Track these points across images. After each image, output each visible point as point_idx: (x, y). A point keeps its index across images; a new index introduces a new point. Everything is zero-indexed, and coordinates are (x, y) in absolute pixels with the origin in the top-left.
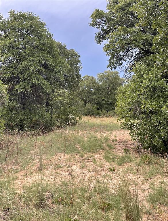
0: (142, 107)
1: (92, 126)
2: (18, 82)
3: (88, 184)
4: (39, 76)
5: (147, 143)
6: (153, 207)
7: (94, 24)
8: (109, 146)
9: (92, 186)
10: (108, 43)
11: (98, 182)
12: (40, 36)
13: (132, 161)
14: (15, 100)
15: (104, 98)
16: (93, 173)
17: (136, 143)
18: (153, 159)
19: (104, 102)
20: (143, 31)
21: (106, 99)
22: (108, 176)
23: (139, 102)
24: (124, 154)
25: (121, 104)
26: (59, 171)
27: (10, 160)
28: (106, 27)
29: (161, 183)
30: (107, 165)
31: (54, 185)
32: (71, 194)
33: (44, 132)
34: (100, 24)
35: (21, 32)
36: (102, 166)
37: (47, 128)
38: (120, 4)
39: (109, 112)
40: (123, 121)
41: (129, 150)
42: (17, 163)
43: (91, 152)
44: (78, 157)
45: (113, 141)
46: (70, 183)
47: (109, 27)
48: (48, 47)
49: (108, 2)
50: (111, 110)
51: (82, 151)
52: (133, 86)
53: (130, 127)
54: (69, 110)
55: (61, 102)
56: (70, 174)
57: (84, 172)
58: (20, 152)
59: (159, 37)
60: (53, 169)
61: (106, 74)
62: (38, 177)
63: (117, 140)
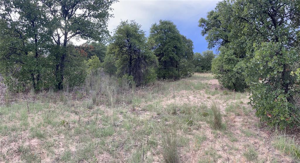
0: (224, 68)
1: (199, 78)
2: (163, 56)
3: (197, 104)
4: (173, 53)
5: (226, 85)
6: (227, 113)
7: (200, 26)
8: (208, 87)
9: (199, 105)
10: (208, 36)
11: (202, 103)
12: (174, 32)
13: (218, 94)
14: (161, 64)
15: (205, 64)
16: (199, 100)
17: (221, 85)
18: (229, 92)
19: (205, 66)
20: (225, 31)
21: (206, 64)
22: (207, 101)
23: (223, 66)
24: (215, 90)
25: (214, 66)
26: (183, 98)
27: (160, 92)
28: (206, 27)
29: (232, 103)
30: (206, 96)
31: (181, 105)
32: (189, 109)
33: (175, 80)
34: (203, 26)
35: (165, 31)
36: (204, 96)
37: (177, 78)
38: (214, 16)
39: (208, 71)
40: (215, 75)
41: (217, 89)
42: (163, 94)
43: (198, 89)
44: (192, 92)
45: (210, 84)
46: (188, 104)
47: (208, 27)
48: (177, 38)
49: (208, 14)
50: (209, 70)
51: (194, 89)
52: (220, 58)
53: (218, 78)
54: (187, 69)
55: (183, 66)
56: (188, 100)
57: (195, 99)
58: (164, 89)
59: (231, 34)
60: (180, 97)
61: (207, 52)
62: (173, 101)
63: (212, 84)
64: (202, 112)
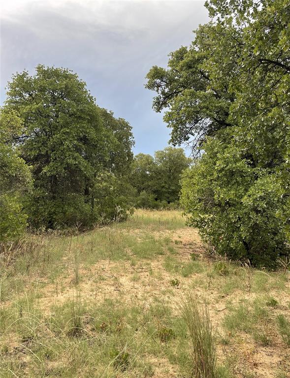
0: (216, 197)
1: (147, 222)
2: (47, 162)
3: (141, 303)
4: (76, 154)
5: (222, 246)
6: (230, 334)
7: (151, 86)
8: (171, 250)
9: (147, 306)
10: (170, 111)
11: (156, 300)
12: (78, 101)
13: (201, 271)
14: (42, 186)
15: (164, 184)
16: (148, 288)
17: (207, 246)
18: (230, 268)
19: (164, 190)
20: (217, 96)
21: (167, 186)
22: (170, 292)
23: (211, 190)
24: (191, 261)
25: (187, 193)
26: (102, 285)
27: (34, 269)
28: (167, 90)
29: (242, 301)
30: (168, 277)
31: (95, 304)
32: (119, 317)
33: (81, 231)
34: (159, 86)
35: (53, 95)
36: (161, 279)
37: (86, 224)
38: (186, 60)
39: (171, 203)
40: (190, 215)
41: (198, 256)
42: (43, 274)
43: (145, 258)
44: (128, 265)
45: (176, 242)
46: (117, 302)
47: (171, 90)
48: (89, 115)
49: (170, 57)
50: (173, 201)
51: (134, 257)
52: (203, 168)
53: (199, 224)
54: (116, 200)
55: (106, 189)
56: (117, 289)
57: (136, 286)
58: (48, 259)
59: (238, 104)
60: (94, 281)
61: (167, 152)
62: (72, 293)
63: (181, 242)
64: (155, 325)
